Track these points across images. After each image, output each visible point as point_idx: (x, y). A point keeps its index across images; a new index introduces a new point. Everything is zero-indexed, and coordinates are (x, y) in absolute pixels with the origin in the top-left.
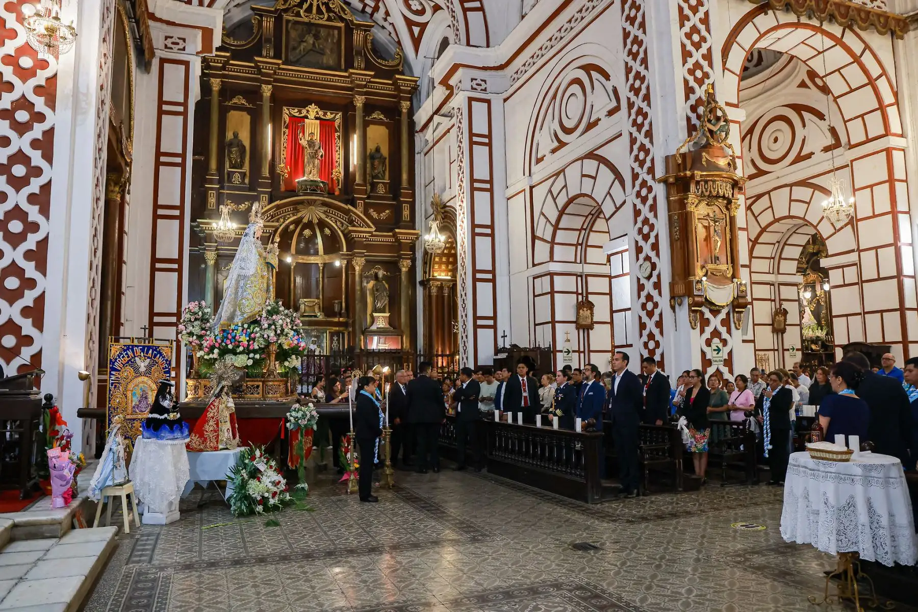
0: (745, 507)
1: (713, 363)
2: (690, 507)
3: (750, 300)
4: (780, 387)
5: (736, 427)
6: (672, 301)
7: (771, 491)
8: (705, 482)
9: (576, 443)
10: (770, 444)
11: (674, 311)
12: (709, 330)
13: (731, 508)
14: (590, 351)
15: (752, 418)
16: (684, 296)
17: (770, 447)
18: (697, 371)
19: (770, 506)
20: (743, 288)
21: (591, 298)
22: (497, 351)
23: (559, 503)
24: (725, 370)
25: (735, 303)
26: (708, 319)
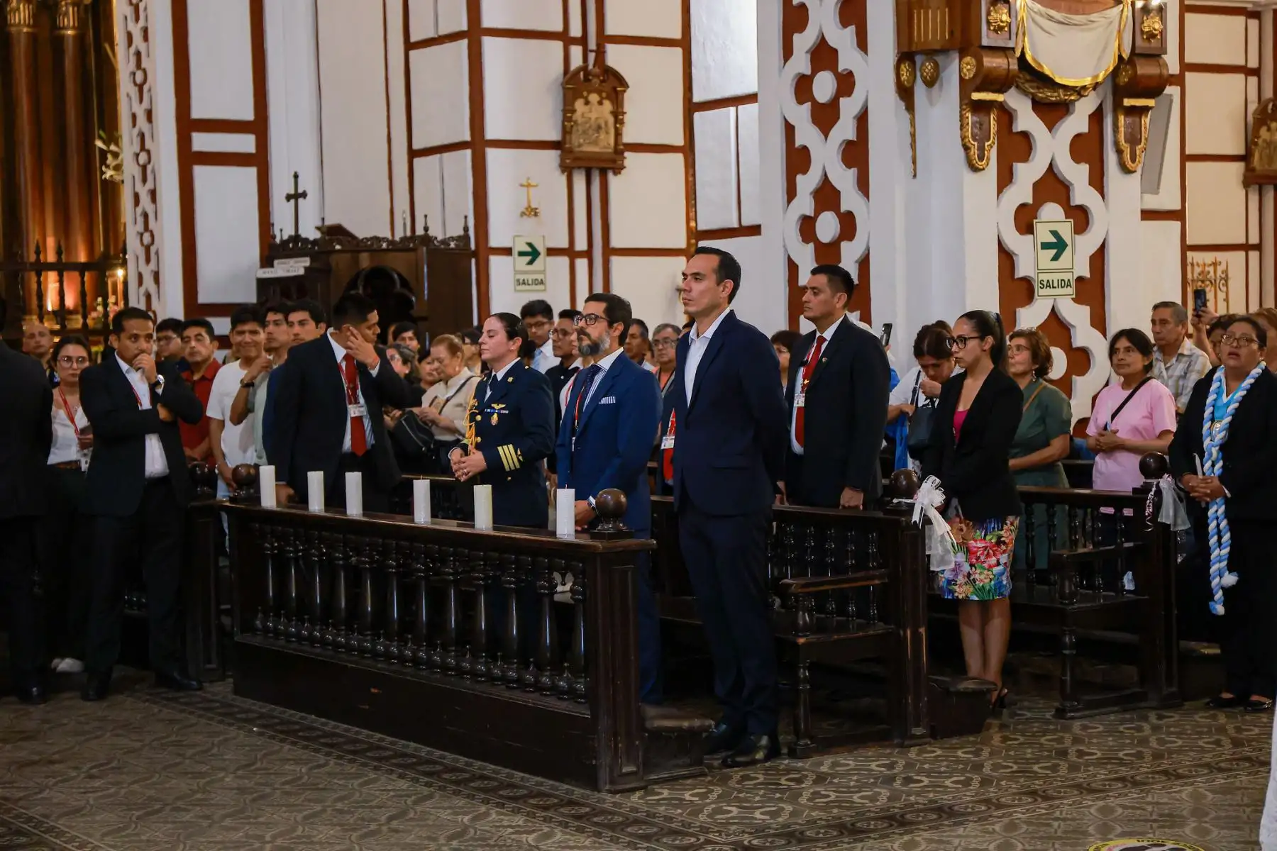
0: (1135, 784)
1: (1039, 291)
2: (952, 790)
3: (1174, 68)
4: (1256, 371)
5: (1110, 510)
6: (905, 69)
7: (1221, 730)
8: (1001, 702)
9: (557, 576)
10: (1231, 568)
11: (910, 107)
12: (1028, 174)
13: (1092, 791)
14: (609, 251)
15: (1166, 482)
16: (944, 51)
17: (1230, 579)
18: (977, 319)
19: (1221, 780)
20: (1153, 24)
21: (617, 57)
22: (271, 251)
23: (496, 794)
24: (1077, 316)
25: (1124, 79)
26: (1025, 135)
